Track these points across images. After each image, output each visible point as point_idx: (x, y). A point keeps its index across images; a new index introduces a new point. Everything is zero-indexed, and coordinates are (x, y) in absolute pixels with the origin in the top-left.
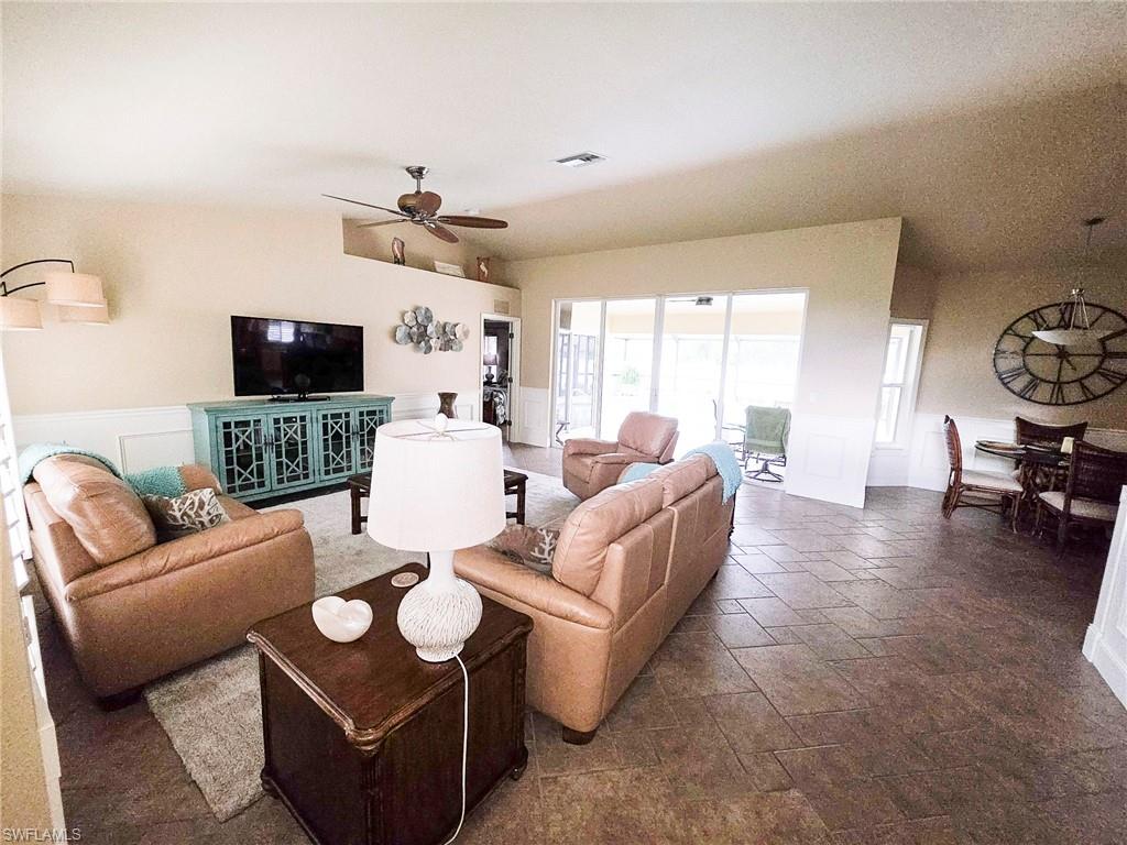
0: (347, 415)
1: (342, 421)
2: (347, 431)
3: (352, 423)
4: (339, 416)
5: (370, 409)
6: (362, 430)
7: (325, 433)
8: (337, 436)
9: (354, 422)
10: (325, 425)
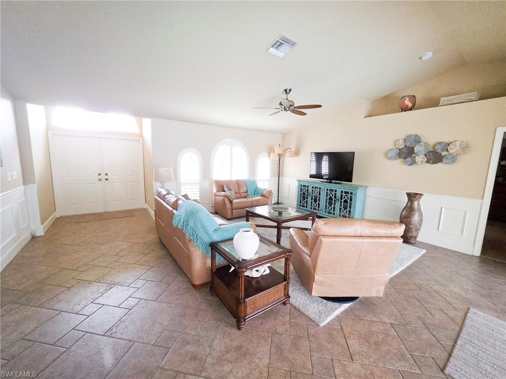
0: (336, 191)
1: (334, 193)
2: (335, 197)
3: (337, 195)
4: (332, 190)
5: (347, 191)
6: (341, 199)
7: (327, 196)
8: (331, 199)
9: (338, 195)
10: (327, 193)
